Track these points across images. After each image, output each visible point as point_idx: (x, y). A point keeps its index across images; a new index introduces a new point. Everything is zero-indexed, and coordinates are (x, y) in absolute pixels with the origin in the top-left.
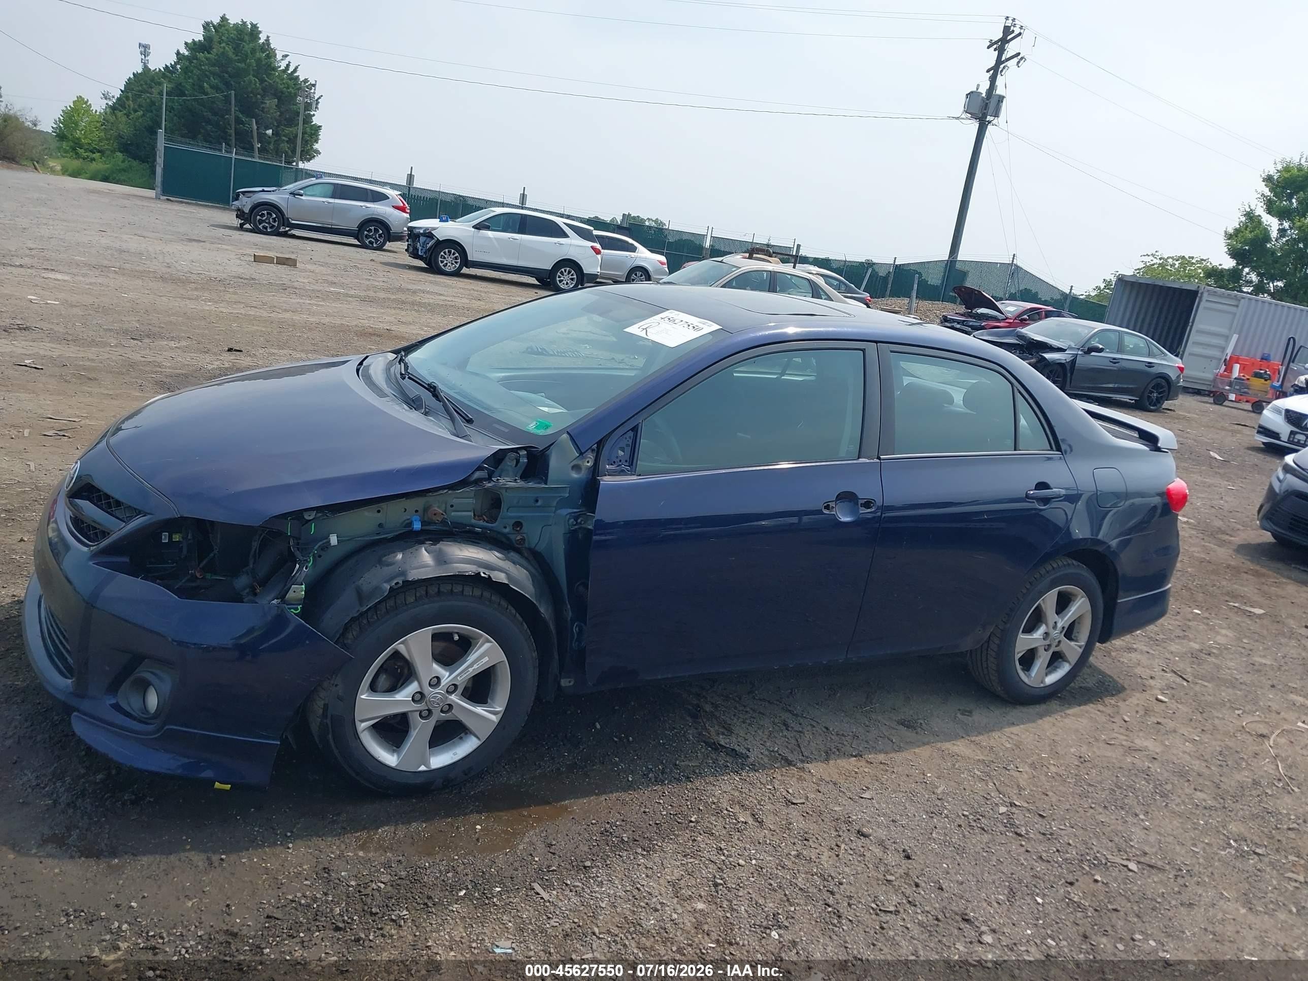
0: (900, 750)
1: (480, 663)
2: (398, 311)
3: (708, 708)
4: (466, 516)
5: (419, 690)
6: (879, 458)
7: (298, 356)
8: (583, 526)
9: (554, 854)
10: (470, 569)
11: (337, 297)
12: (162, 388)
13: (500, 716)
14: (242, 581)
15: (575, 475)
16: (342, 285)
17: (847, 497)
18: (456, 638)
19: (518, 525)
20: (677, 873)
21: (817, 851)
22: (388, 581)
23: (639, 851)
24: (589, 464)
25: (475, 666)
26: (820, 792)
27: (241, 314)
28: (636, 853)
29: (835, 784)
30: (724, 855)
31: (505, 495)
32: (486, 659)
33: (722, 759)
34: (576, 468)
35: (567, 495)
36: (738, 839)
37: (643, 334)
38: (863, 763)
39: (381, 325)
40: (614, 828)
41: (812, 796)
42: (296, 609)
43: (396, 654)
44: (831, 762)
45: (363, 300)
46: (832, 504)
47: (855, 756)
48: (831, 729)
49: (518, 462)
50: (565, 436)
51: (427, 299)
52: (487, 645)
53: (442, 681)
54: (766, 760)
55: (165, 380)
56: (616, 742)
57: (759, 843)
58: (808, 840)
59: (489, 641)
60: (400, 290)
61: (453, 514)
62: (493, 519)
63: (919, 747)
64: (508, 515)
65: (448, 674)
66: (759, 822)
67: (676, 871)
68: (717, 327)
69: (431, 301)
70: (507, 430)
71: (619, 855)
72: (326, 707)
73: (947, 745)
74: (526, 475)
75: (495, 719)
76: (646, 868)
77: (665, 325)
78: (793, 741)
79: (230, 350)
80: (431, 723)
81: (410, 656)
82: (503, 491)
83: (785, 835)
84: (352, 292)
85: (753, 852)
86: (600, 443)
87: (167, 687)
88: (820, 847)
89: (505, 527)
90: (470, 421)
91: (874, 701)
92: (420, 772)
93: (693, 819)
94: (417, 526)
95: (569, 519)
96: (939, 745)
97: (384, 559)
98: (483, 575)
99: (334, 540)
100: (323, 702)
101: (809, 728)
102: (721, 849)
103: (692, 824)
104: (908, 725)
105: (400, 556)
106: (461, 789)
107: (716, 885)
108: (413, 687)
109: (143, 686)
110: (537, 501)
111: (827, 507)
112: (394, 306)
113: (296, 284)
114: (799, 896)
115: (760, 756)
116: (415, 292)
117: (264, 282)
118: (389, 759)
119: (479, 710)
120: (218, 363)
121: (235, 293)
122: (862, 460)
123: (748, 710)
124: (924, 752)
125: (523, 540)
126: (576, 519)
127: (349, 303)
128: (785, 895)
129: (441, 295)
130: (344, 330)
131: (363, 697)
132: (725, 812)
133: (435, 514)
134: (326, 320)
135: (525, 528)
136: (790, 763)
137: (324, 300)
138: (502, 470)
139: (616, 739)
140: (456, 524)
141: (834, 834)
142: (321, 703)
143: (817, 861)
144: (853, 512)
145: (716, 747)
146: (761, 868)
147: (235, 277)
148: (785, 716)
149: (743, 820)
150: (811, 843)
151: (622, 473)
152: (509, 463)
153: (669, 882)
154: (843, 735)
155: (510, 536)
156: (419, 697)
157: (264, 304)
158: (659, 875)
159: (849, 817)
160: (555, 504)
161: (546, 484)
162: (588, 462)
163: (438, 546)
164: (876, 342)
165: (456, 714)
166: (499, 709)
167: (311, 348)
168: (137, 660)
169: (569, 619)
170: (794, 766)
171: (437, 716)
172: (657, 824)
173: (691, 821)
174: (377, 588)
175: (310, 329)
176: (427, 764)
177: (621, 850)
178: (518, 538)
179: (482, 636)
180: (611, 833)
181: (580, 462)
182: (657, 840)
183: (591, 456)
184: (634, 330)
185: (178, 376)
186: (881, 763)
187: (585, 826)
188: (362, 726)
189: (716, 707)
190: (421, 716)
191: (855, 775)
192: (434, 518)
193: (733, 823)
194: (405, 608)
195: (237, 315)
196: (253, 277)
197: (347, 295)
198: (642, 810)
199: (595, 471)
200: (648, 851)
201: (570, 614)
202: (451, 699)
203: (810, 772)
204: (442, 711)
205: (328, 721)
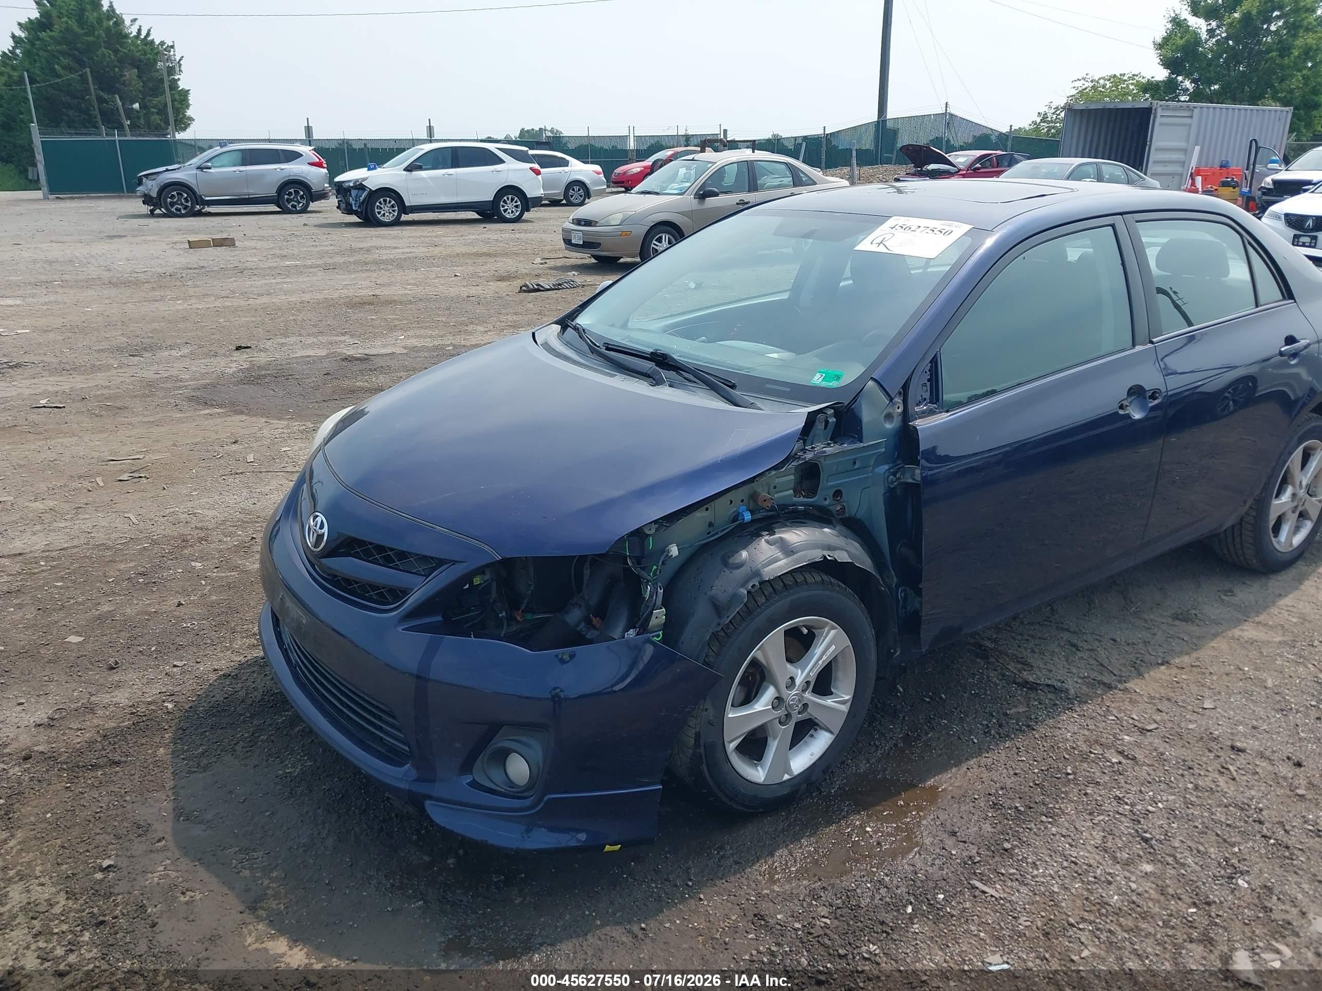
0: (1197, 648)
1: (828, 653)
2: (368, 274)
3: (989, 644)
4: (786, 494)
5: (777, 695)
6: (1152, 342)
7: (309, 341)
8: (902, 481)
9: (965, 842)
10: (816, 555)
11: (299, 270)
12: (198, 403)
13: (849, 704)
14: (574, 616)
15: (888, 426)
16: (293, 257)
17: (1137, 392)
18: (805, 631)
19: (838, 493)
20: (1098, 835)
21: (1210, 778)
22: (743, 585)
23: (1044, 818)
24: (899, 411)
25: (824, 658)
26: (1161, 712)
27: (219, 307)
28: (1042, 822)
29: (1169, 700)
30: (1127, 804)
31: (824, 465)
32: (833, 647)
33: (1048, 698)
34: (889, 417)
35: (884, 450)
36: (1126, 782)
37: (882, 249)
38: (1174, 671)
39: (363, 292)
40: (1000, 799)
41: (1158, 718)
42: (658, 636)
43: (755, 663)
44: (1146, 675)
45: (327, 268)
46: (1125, 403)
47: (1162, 664)
48: (1119, 640)
49: (827, 422)
50: (871, 383)
51: (385, 255)
52: (833, 632)
53: (796, 681)
54: (1084, 688)
55: (195, 394)
56: (929, 702)
57: (1149, 782)
58: (1192, 769)
59: (834, 628)
60: (352, 251)
61: (776, 495)
62: (813, 491)
63: (1212, 640)
64: (828, 484)
65: (800, 671)
66: (1132, 759)
67: (1094, 833)
68: (968, 227)
69: (392, 257)
70: (789, 390)
71: (1028, 828)
72: (698, 736)
73: (1237, 632)
74: (836, 437)
75: (845, 708)
76: (1064, 836)
77: (900, 235)
78: (1092, 662)
79: (239, 348)
80: (791, 726)
81: (766, 661)
82: (822, 460)
83: (1166, 768)
84: (309, 263)
85: (1151, 793)
86: (905, 387)
87: (537, 751)
88: (1210, 774)
89: (825, 499)
90: (733, 387)
91: (1133, 599)
92: (785, 782)
93: (1069, 771)
94: (748, 517)
95: (888, 477)
96: (1230, 634)
97: (731, 561)
98: (829, 558)
99: (674, 551)
100: (693, 731)
101: (1097, 643)
102: (1120, 798)
103: (1071, 777)
104: (1184, 617)
105: (744, 554)
106: (820, 790)
107: (1146, 840)
108: (769, 694)
109: (502, 756)
110: (855, 463)
111: (1121, 407)
112: (360, 268)
113: (248, 264)
114: (1233, 834)
115: (1078, 686)
116: (368, 250)
117: (216, 268)
118: (758, 774)
119: (829, 702)
120: (234, 365)
121: (196, 286)
122: (1139, 348)
123: (1027, 638)
124: (1221, 643)
125: (843, 508)
126: (894, 474)
127: (315, 274)
128: (1218, 835)
129: (396, 248)
130: (330, 304)
131: (730, 716)
132: (1093, 755)
133: (765, 501)
134: (307, 297)
135: (845, 497)
136: (1110, 687)
137: (288, 276)
138: (814, 437)
139: (928, 700)
140: (783, 507)
141: (1212, 756)
142: (692, 733)
143: (1219, 789)
144: (1143, 407)
145: (1033, 687)
146: (1173, 811)
147: (183, 269)
148: (1066, 636)
149: (1116, 761)
150: (1197, 771)
151: (931, 413)
152: (819, 426)
153: (1097, 848)
154: (1133, 644)
155: (830, 508)
156: (779, 701)
157: (233, 292)
158: (1082, 842)
159: (1211, 733)
160: (872, 462)
161: (861, 442)
162: (898, 408)
163: (777, 536)
164: (1121, 214)
165: (812, 712)
166: (847, 697)
167: (315, 330)
168: (494, 728)
169: (894, 586)
170: (1116, 688)
171: (796, 717)
172: (1038, 785)
173: (1068, 774)
174: (735, 597)
175: (299, 310)
176: (788, 769)
177: (1024, 821)
178: (838, 508)
179: (828, 623)
180: (1001, 805)
181: (891, 410)
182: (1051, 803)
183: (898, 400)
184: (866, 245)
185: (205, 387)
186: (1192, 666)
187: (971, 804)
188: (731, 746)
189: (995, 641)
190: (780, 722)
191: (1178, 685)
192: (765, 505)
193: (1109, 767)
194: (759, 610)
195: (216, 309)
196: (201, 265)
197: (306, 266)
198: (1012, 772)
199: (906, 416)
200: (1051, 817)
201: (895, 580)
202: (806, 698)
203: (1135, 692)
204: (799, 713)
205: (702, 750)
